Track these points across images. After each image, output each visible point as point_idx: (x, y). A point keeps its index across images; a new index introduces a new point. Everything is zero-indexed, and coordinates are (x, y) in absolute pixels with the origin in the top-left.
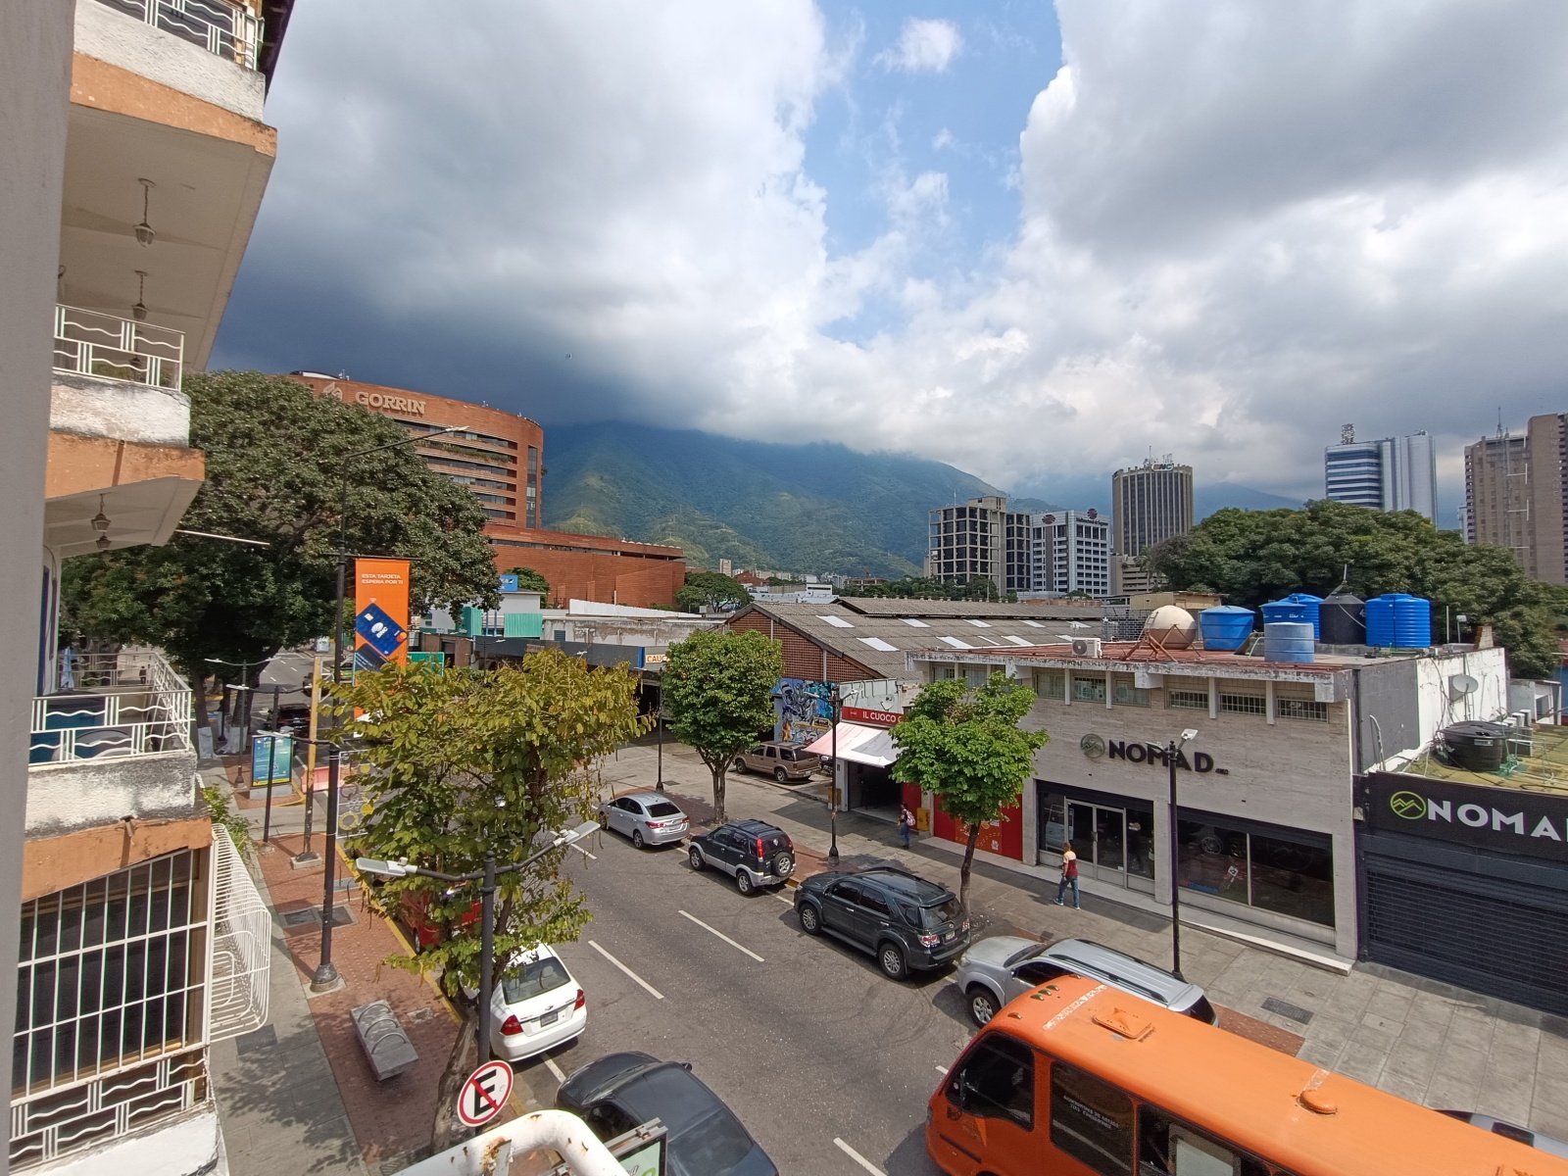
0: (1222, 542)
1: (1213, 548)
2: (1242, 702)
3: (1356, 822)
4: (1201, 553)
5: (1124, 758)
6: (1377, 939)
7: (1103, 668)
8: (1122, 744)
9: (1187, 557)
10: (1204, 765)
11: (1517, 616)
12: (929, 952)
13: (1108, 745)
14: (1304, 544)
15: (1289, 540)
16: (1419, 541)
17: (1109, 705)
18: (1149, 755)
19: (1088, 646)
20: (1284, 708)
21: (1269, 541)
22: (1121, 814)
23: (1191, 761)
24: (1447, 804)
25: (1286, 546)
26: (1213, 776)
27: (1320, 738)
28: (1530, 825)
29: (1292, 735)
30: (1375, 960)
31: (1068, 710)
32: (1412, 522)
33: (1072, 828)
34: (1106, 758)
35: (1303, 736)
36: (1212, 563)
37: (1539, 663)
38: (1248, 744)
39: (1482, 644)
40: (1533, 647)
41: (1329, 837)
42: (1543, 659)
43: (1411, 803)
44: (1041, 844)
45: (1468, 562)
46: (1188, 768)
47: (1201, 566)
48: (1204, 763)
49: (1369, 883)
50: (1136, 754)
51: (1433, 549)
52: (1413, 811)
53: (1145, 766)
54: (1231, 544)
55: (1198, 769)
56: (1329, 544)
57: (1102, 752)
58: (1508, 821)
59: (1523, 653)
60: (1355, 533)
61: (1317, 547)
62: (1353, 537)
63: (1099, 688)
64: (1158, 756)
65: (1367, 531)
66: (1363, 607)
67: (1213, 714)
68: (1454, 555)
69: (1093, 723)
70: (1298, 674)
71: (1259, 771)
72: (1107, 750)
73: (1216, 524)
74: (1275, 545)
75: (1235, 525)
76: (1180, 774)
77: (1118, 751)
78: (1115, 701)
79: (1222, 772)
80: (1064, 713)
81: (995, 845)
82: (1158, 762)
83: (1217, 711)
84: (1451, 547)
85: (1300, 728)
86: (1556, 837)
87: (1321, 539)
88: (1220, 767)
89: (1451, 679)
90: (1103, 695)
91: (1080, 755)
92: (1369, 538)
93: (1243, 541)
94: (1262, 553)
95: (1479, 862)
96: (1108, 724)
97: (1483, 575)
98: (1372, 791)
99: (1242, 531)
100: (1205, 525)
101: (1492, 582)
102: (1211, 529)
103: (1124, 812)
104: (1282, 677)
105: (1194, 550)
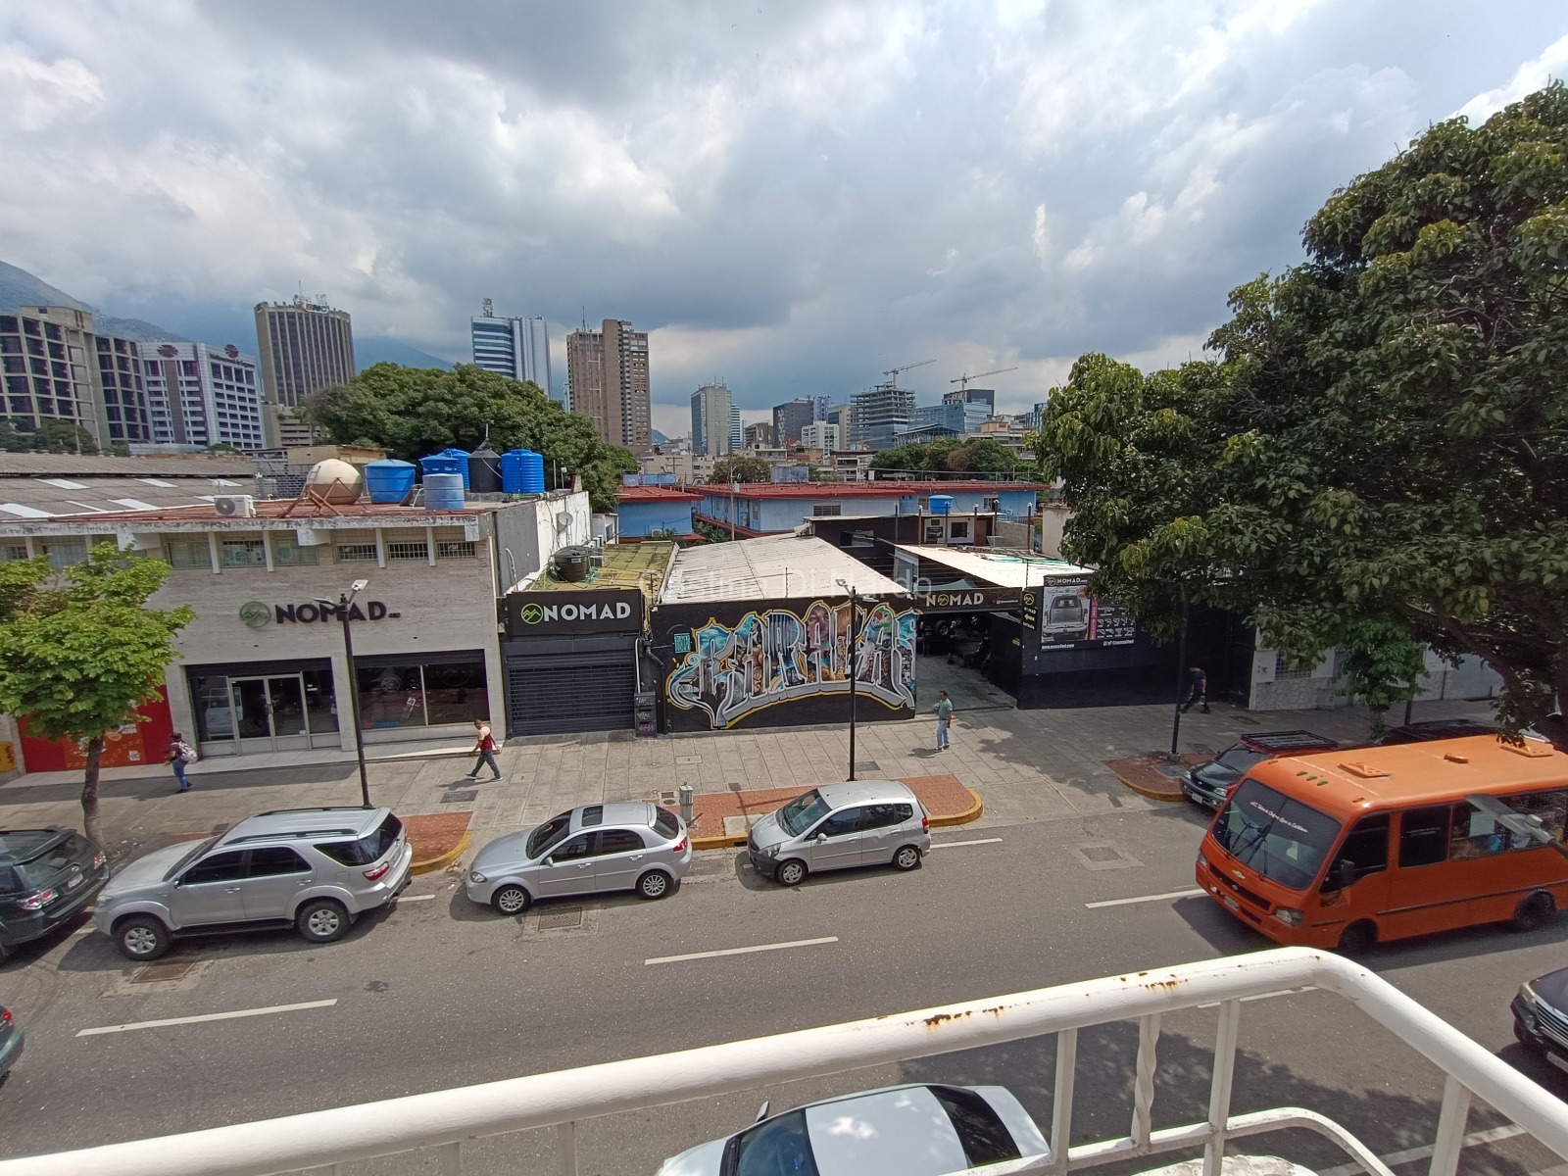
0: (383, 396)
1: (375, 402)
2: (407, 549)
3: (500, 634)
4: (363, 406)
5: (294, 621)
6: (519, 719)
7: (258, 528)
8: (290, 607)
9: (349, 409)
10: (377, 612)
11: (595, 467)
12: (42, 914)
13: (274, 611)
14: (455, 404)
15: (443, 400)
16: (538, 408)
17: (270, 568)
18: (322, 613)
19: (237, 504)
20: (444, 550)
21: (426, 399)
22: (298, 679)
23: (365, 611)
24: (555, 608)
25: (441, 405)
26: (387, 620)
27: (472, 573)
28: (599, 612)
29: (451, 573)
30: (517, 735)
31: (219, 579)
32: (533, 391)
33: (240, 709)
34: (274, 626)
35: (460, 572)
36: (375, 417)
37: (607, 502)
38: (415, 586)
39: (575, 489)
40: (604, 490)
41: (482, 651)
42: (609, 498)
43: (535, 612)
44: (202, 735)
45: (567, 427)
46: (362, 618)
47: (364, 420)
48: (378, 611)
49: (511, 677)
50: (308, 614)
51: (546, 415)
52: (536, 617)
53: (319, 625)
54: (391, 399)
55: (373, 617)
56: (475, 405)
57: (268, 618)
58: (588, 612)
59: (599, 495)
60: (494, 397)
61: (466, 408)
62: (492, 401)
63: (257, 550)
64: (331, 612)
65: (502, 397)
66: (499, 460)
67: (382, 563)
68: (559, 420)
69: (253, 589)
70: (452, 518)
71: (425, 609)
72: (274, 616)
73: (376, 378)
74: (431, 403)
75: (395, 380)
76: (355, 627)
77: (286, 615)
78: (277, 563)
79: (395, 616)
80: (214, 584)
81: (134, 755)
82: (332, 619)
83: (386, 560)
84: (557, 414)
85: (455, 565)
86: (612, 617)
87: (468, 400)
88: (393, 612)
89: (558, 515)
90: (262, 558)
91: (241, 626)
92: (504, 402)
93: (403, 397)
94: (420, 410)
95: (573, 644)
96: (272, 589)
97: (576, 437)
98: (509, 608)
99: (402, 387)
100: (365, 377)
101: (581, 442)
102: (371, 381)
103: (300, 676)
104: (439, 522)
105: (356, 403)
